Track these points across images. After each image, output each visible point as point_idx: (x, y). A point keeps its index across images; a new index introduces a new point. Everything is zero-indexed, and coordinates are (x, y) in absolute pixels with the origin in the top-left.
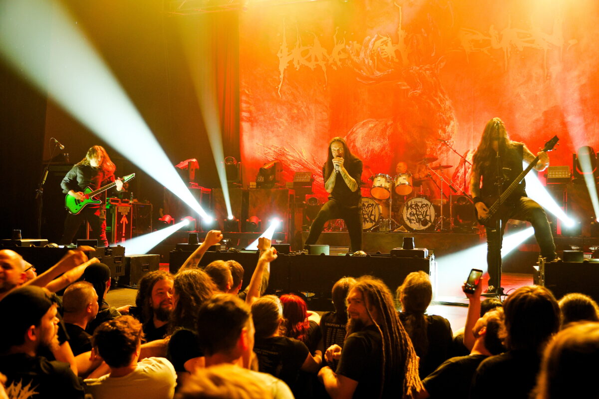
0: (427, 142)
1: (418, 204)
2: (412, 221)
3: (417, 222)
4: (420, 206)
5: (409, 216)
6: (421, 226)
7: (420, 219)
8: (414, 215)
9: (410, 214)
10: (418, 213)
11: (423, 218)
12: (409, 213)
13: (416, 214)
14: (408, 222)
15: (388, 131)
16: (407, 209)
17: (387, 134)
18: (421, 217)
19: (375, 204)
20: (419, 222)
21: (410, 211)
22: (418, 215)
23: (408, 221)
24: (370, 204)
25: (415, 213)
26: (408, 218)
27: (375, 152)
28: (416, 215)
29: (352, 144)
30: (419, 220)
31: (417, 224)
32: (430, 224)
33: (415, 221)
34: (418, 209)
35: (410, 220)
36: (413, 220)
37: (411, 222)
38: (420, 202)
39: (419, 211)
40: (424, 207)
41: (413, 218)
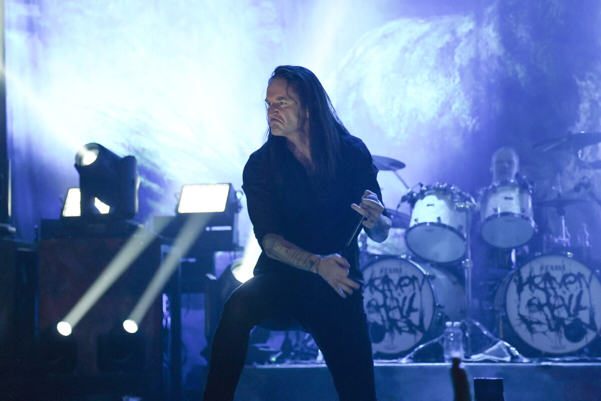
0: (579, 83)
1: (553, 273)
2: (537, 327)
3: (551, 329)
4: (559, 279)
5: (525, 312)
6: (565, 341)
7: (559, 321)
8: (540, 307)
9: (530, 303)
10: (552, 300)
11: (570, 315)
12: (524, 302)
13: (548, 304)
14: (522, 331)
15: (458, 51)
16: (520, 290)
17: (457, 60)
18: (563, 314)
19: (420, 278)
20: (556, 329)
21: (527, 294)
22: (552, 308)
23: (524, 326)
24: (406, 277)
25: (543, 300)
26: (523, 319)
27: (420, 118)
28: (546, 309)
29: (352, 97)
30: (557, 325)
31: (552, 335)
32: (591, 336)
33: (545, 328)
34: (554, 289)
35: (529, 324)
36: (539, 323)
37: (531, 330)
38: (558, 268)
39: (556, 296)
40: (571, 283)
41: (538, 316)
